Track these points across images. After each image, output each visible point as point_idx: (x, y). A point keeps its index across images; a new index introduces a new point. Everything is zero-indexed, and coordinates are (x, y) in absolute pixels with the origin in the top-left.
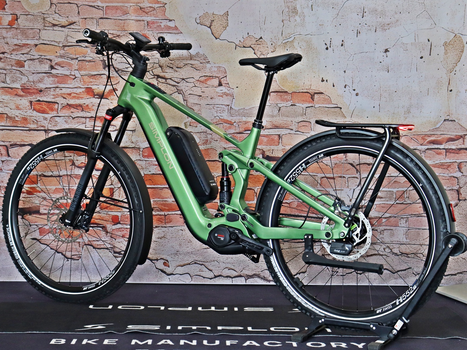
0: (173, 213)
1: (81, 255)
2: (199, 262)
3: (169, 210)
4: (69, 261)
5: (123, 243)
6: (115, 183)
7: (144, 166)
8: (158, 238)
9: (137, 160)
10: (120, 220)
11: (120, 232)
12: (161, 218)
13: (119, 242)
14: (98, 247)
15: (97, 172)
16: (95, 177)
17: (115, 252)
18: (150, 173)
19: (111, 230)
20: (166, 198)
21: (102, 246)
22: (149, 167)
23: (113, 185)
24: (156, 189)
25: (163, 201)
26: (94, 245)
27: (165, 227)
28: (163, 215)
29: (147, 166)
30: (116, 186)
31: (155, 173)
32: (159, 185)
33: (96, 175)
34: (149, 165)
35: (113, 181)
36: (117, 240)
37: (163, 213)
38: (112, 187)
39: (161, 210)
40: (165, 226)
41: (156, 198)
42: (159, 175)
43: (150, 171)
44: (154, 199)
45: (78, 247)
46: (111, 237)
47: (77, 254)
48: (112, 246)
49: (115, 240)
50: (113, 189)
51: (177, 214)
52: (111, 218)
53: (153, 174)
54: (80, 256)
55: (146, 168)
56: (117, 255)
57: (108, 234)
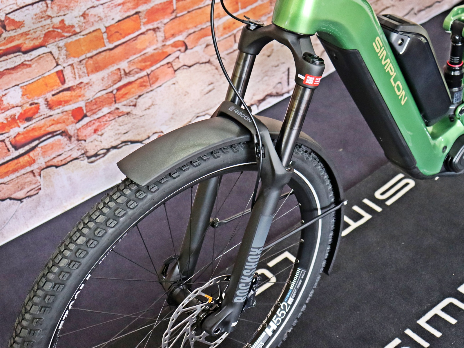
0: (158, 65)
1: (40, 185)
2: (201, 114)
3: (151, 65)
4: (23, 202)
5: (97, 139)
6: (62, 60)
7: (102, 15)
8: (145, 110)
9: (88, 9)
10: (85, 111)
11: (89, 128)
12: (144, 82)
13: (92, 142)
14: (63, 163)
15: (26, 55)
16: (26, 65)
17: (89, 158)
18: (113, 22)
19: (76, 131)
20: (145, 49)
21: (69, 159)
22: (110, 14)
23: (60, 65)
24: (128, 42)
25: (141, 56)
26: (57, 164)
27: (152, 91)
28: (145, 76)
29: (106, 12)
30: (65, 65)
31: (120, 18)
32: (130, 34)
33: (28, 61)
34: (109, 9)
35: (58, 58)
36: (87, 141)
37: (144, 73)
38: (59, 68)
39: (142, 70)
40: (151, 89)
41: (131, 55)
42: (128, 19)
43: (113, 19)
44: (128, 58)
45: (33, 178)
46: (78, 140)
47: (34, 186)
48: (83, 152)
49: (85, 141)
50: (62, 71)
51: (163, 65)
52: (70, 115)
53: (119, 21)
54: (39, 187)
55: (106, 17)
56: (93, 159)
57: (73, 139)
